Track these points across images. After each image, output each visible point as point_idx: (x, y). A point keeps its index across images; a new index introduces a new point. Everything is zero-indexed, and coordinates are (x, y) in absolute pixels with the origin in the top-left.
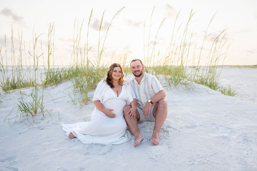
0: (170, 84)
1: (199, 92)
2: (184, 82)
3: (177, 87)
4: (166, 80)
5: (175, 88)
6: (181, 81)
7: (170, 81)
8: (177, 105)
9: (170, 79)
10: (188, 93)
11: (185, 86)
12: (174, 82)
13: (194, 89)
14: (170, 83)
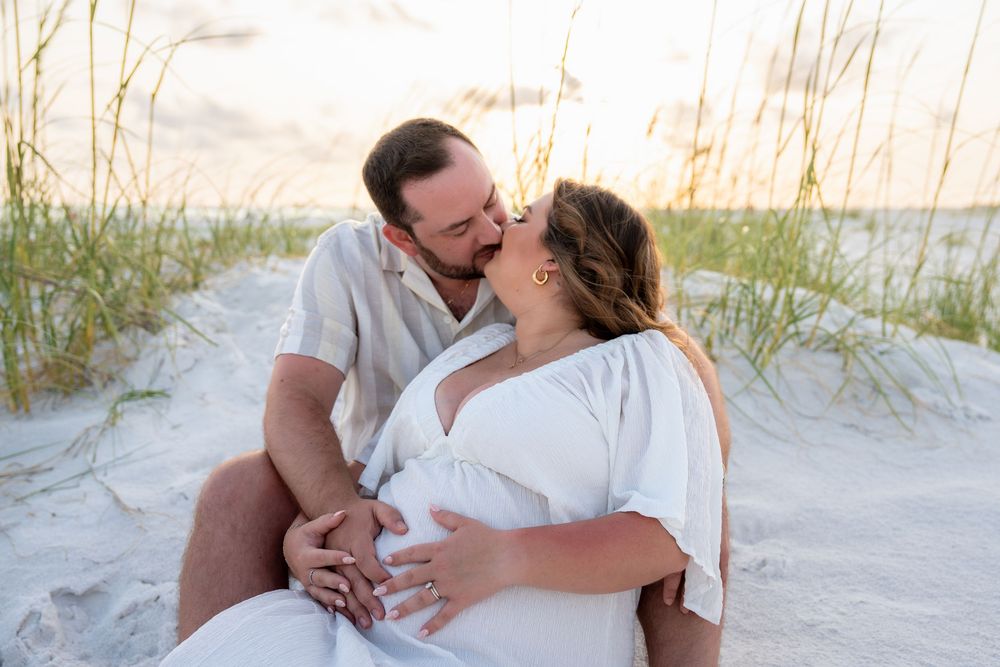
0: (715, 351)
1: (959, 414)
2: (828, 324)
3: (769, 371)
4: (684, 312)
5: (760, 386)
6: (806, 325)
7: (716, 318)
8: (777, 576)
9: (711, 307)
10: (867, 432)
11: (836, 361)
12: (744, 326)
13: (916, 392)
14: (716, 342)
